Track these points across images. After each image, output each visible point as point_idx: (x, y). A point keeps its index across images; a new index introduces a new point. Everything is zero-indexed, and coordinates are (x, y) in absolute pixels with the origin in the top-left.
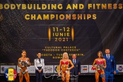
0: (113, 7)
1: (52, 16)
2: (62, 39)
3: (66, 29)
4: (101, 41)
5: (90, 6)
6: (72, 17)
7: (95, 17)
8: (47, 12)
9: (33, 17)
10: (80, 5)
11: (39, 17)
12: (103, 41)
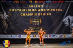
0: (58, 10)
1: (32, 14)
2: (36, 24)
3: (38, 20)
4: (53, 24)
5: (48, 10)
6: (40, 15)
7: (50, 15)
8: (30, 12)
9: (24, 15)
10: (44, 9)
11: (27, 14)
12: (54, 25)
